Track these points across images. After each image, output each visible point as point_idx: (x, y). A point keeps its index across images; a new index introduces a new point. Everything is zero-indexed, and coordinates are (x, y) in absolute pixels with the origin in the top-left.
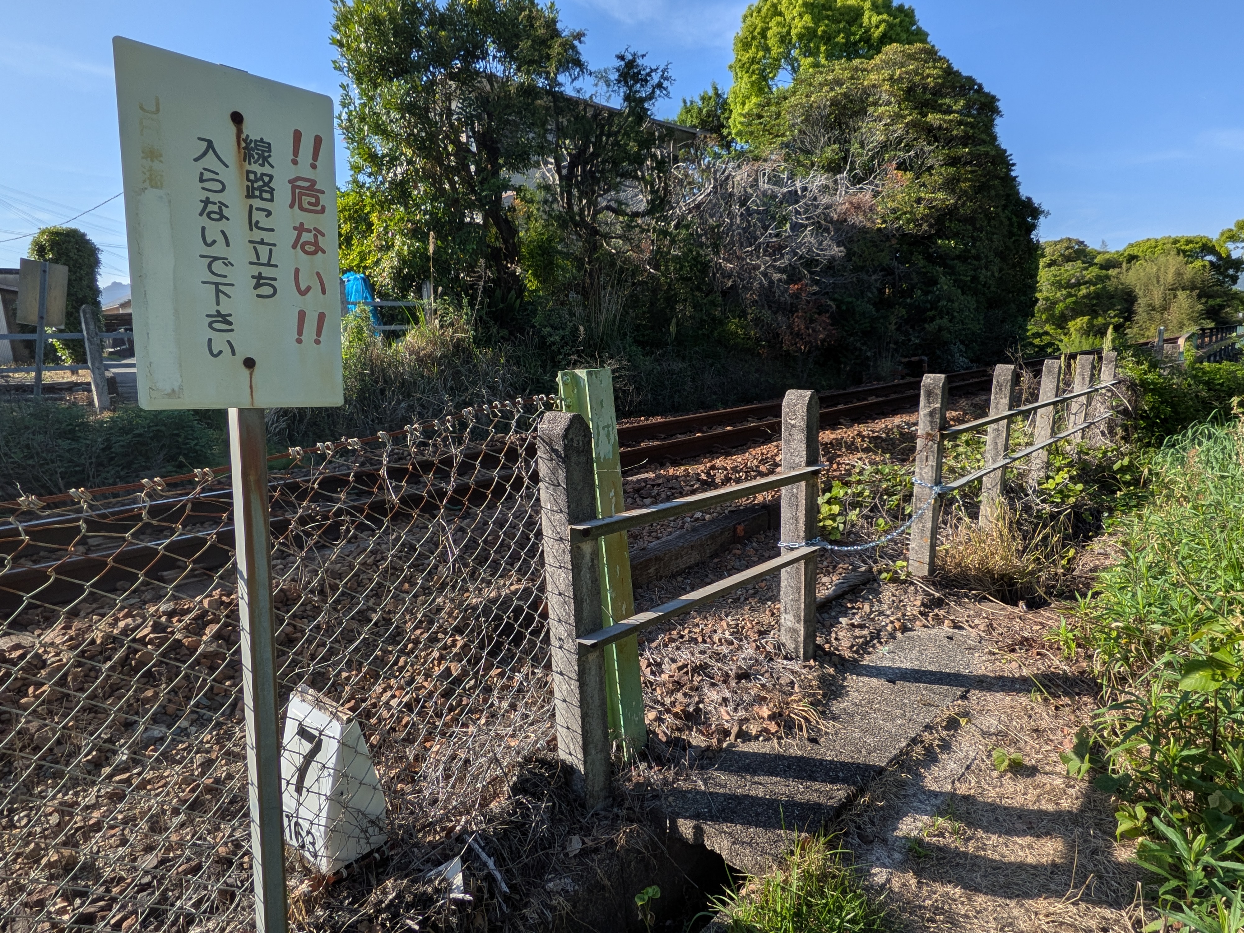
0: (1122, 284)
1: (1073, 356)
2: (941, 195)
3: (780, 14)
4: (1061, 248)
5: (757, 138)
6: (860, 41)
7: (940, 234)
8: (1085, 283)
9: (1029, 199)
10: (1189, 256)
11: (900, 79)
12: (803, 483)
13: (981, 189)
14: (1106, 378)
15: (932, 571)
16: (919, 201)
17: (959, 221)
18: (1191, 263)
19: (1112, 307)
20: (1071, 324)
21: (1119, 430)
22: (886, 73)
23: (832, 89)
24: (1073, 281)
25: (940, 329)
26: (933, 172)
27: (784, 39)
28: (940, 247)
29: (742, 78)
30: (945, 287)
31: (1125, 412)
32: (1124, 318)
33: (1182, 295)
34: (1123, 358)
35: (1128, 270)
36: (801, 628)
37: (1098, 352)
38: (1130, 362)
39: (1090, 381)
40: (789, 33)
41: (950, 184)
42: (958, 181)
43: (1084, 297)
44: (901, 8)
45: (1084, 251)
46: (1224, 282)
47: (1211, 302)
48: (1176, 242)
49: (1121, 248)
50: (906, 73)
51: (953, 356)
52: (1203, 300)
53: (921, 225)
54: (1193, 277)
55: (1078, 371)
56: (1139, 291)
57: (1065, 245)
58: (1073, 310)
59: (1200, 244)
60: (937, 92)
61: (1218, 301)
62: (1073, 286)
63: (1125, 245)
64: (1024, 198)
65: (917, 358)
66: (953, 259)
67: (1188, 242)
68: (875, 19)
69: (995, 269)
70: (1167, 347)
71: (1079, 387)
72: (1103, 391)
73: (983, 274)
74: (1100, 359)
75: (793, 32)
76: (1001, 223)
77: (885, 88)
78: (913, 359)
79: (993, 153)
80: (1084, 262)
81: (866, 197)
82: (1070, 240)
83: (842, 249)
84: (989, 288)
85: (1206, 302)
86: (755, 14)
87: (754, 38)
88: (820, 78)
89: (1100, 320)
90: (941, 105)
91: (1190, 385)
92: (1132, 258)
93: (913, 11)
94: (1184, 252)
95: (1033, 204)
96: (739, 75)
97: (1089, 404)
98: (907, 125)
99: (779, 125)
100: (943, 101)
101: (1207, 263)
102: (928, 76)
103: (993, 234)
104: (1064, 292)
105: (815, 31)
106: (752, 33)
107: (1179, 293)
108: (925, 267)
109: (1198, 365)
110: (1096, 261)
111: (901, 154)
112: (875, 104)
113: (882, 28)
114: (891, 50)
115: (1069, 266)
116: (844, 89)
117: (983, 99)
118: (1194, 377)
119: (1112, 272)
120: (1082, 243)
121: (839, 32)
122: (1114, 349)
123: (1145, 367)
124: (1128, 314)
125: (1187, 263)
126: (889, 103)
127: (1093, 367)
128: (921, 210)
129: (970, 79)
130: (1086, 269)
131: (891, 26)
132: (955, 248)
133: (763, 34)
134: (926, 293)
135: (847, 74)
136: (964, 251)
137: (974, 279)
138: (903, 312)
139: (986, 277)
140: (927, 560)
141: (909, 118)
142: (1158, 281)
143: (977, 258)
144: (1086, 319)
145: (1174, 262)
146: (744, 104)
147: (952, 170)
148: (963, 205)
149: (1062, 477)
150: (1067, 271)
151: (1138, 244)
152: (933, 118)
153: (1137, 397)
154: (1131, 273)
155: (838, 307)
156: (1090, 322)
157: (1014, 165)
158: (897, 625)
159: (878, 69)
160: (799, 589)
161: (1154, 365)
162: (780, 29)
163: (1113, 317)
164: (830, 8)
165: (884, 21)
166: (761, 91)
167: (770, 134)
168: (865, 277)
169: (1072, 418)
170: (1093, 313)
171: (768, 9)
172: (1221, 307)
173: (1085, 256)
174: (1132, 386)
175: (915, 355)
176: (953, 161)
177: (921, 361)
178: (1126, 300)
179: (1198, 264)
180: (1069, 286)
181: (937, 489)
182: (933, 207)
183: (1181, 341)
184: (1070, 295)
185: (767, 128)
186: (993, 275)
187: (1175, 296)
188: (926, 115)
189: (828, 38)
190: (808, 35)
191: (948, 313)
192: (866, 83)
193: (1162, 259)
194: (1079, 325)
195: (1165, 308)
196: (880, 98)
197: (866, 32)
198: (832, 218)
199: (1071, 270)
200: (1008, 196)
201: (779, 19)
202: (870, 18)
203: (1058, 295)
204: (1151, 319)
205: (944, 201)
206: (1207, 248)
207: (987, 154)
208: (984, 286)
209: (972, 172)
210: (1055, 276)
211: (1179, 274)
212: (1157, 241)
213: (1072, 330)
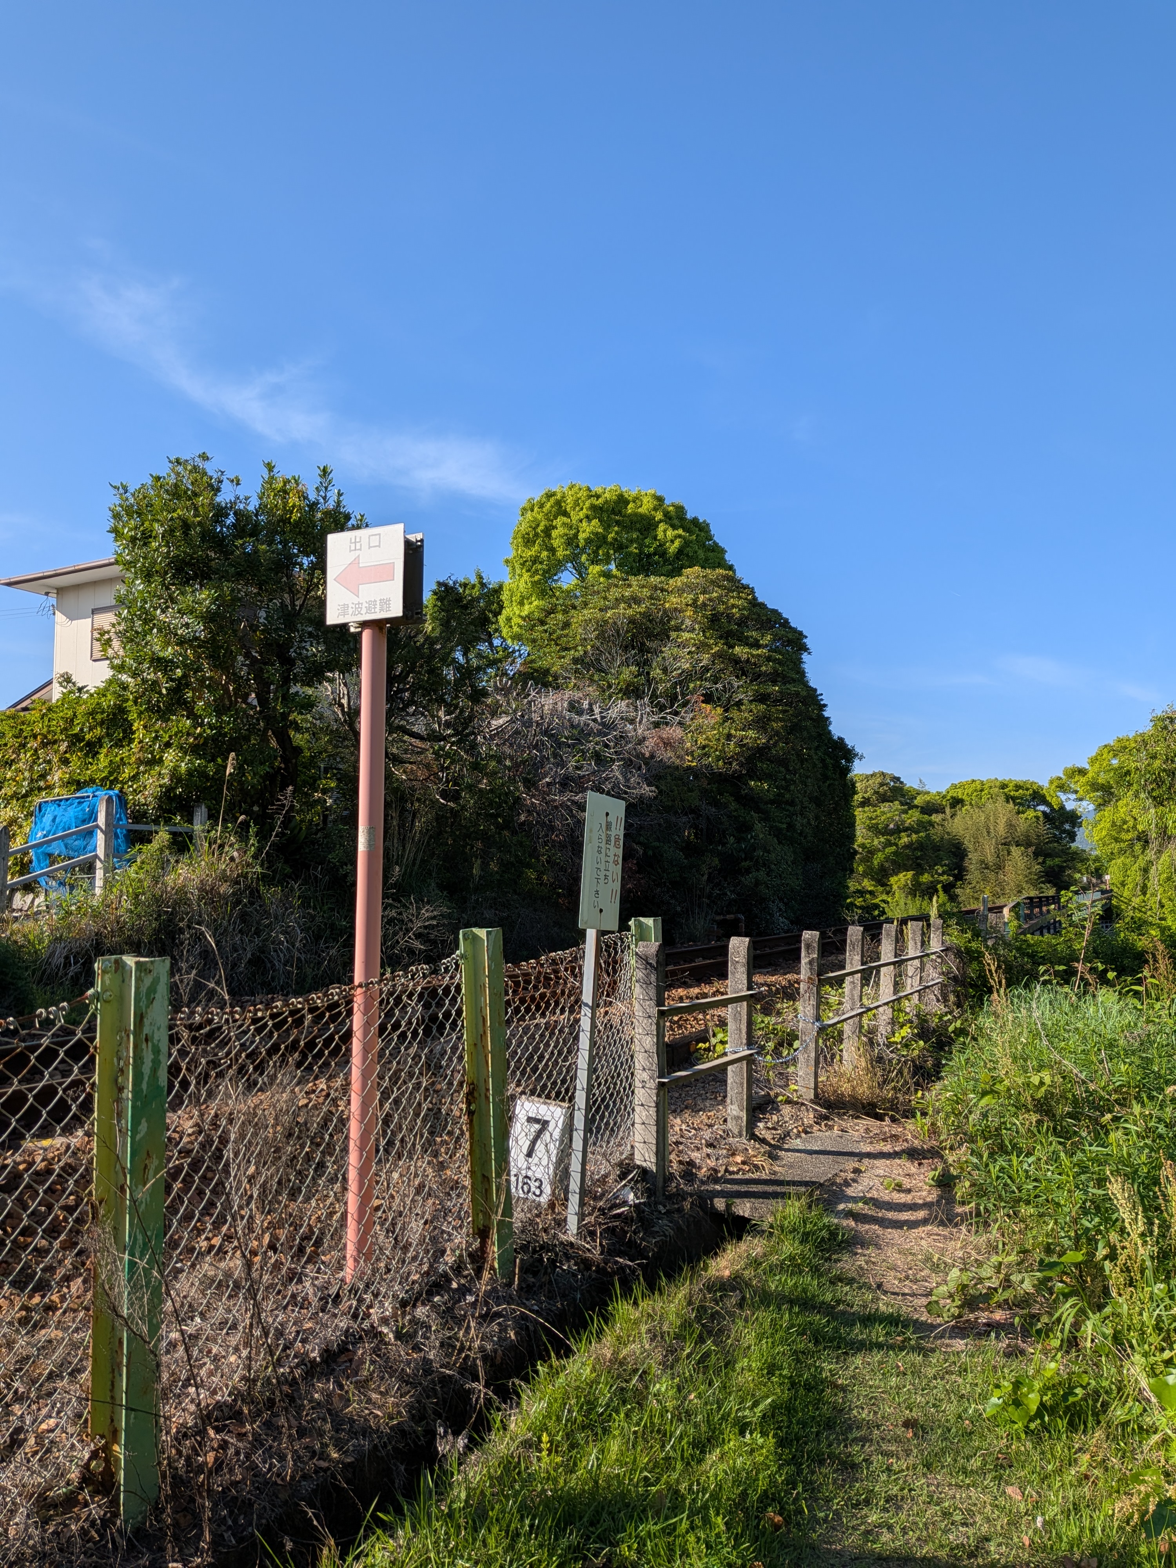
0: (948, 834)
1: (904, 922)
2: (751, 733)
3: (566, 514)
4: (874, 783)
5: (541, 647)
6: (655, 554)
7: (752, 774)
8: (906, 830)
9: (841, 739)
10: (1020, 804)
11: (704, 605)
12: (745, 1003)
13: (793, 729)
14: (935, 945)
15: (816, 1095)
16: (729, 737)
17: (772, 762)
18: (1023, 812)
19: (938, 861)
20: (893, 880)
21: (952, 998)
22: (689, 598)
23: (630, 607)
24: (892, 826)
25: (757, 883)
26: (743, 707)
27: (571, 541)
28: (751, 789)
29: (521, 576)
30: (761, 836)
31: (955, 979)
32: (954, 876)
33: (1016, 852)
34: (948, 926)
35: (953, 816)
36: (744, 1115)
37: (924, 918)
38: (954, 930)
39: (922, 946)
40: (576, 536)
41: (761, 723)
42: (769, 719)
43: (906, 847)
44: (695, 521)
45: (901, 789)
46: (1061, 838)
47: (1049, 862)
48: (1004, 786)
49: (943, 790)
50: (710, 600)
51: (772, 915)
52: (1040, 860)
53: (730, 763)
54: (1028, 831)
55: (910, 936)
56: (968, 844)
57: (879, 780)
58: (894, 862)
59: (1031, 792)
60: (742, 622)
61: (1057, 861)
62: (892, 833)
63: (948, 786)
64: (835, 738)
65: (732, 916)
66: (766, 803)
67: (1018, 787)
68: (670, 533)
69: (811, 816)
70: (991, 916)
71: (912, 950)
72: (934, 957)
73: (799, 822)
74: (929, 925)
75: (582, 536)
76: (815, 765)
77: (688, 614)
78: (728, 917)
79: (804, 693)
80: (902, 804)
81: (674, 732)
82: (883, 774)
83: (653, 788)
84: (805, 837)
85: (1044, 862)
86: (536, 509)
87: (536, 535)
88: (614, 593)
89: (926, 878)
90: (747, 638)
91: (1016, 958)
92: (956, 802)
93: (708, 525)
94: (1014, 799)
95: (847, 745)
96: (518, 571)
97: (922, 969)
98: (713, 655)
99: (566, 636)
100: (750, 634)
101: (1040, 814)
102: (733, 606)
103: (807, 777)
104: (882, 840)
105: (605, 538)
106: (534, 529)
107: (1013, 849)
108: (736, 810)
109: (1022, 937)
110: (916, 802)
111: (707, 684)
112: (678, 629)
113: (677, 543)
114: (693, 573)
115: (885, 807)
116: (642, 609)
117: (790, 636)
118: (1018, 949)
119: (936, 818)
120: (898, 779)
121: (632, 541)
122: (940, 916)
123: (969, 935)
124: (959, 872)
125: (1018, 813)
126: (692, 630)
127: (923, 934)
128: (732, 747)
129: (775, 612)
130: (905, 812)
131: (686, 543)
132: (768, 791)
133: (548, 531)
134: (739, 840)
135: (646, 592)
136: (778, 795)
137: (791, 826)
138: (716, 861)
139: (802, 825)
140: (813, 1086)
141: (716, 649)
142: (988, 832)
143: (792, 803)
144: (910, 874)
145: (1003, 812)
146: (521, 603)
147: (762, 707)
148: (775, 744)
149: (906, 1031)
150: (884, 813)
151: (962, 786)
152: (739, 650)
153: (964, 964)
154: (957, 819)
155: (645, 853)
156: (915, 878)
157: (825, 705)
158: (800, 1129)
159: (680, 591)
160: (742, 1084)
161: (976, 934)
162: (566, 531)
163: (940, 875)
164: (620, 513)
165: (680, 536)
166: (542, 594)
167: (557, 645)
168: (673, 819)
169: (909, 981)
170: (919, 869)
171: (552, 507)
172: (1062, 869)
173: (903, 796)
174: (959, 954)
175: (729, 913)
176: (761, 698)
177: (738, 920)
178: (954, 854)
179: (1030, 814)
180: (886, 832)
181: (817, 1024)
182: (744, 745)
183: (1006, 911)
184: (889, 844)
185: (554, 636)
186: (809, 823)
187: (1009, 853)
188: (733, 647)
189: (619, 547)
190: (597, 541)
191: (764, 865)
192: (667, 605)
193: (990, 806)
194: (903, 882)
195: (999, 867)
196: (682, 623)
197: (661, 545)
198: (643, 755)
199: (889, 812)
200: (820, 735)
201: (565, 519)
202: (665, 531)
203: (876, 842)
204: (985, 879)
205: (756, 739)
206: (1038, 797)
207: (797, 694)
208: (801, 834)
209: (784, 712)
210: (871, 819)
211: (1010, 826)
212: (982, 783)
213: (895, 887)
